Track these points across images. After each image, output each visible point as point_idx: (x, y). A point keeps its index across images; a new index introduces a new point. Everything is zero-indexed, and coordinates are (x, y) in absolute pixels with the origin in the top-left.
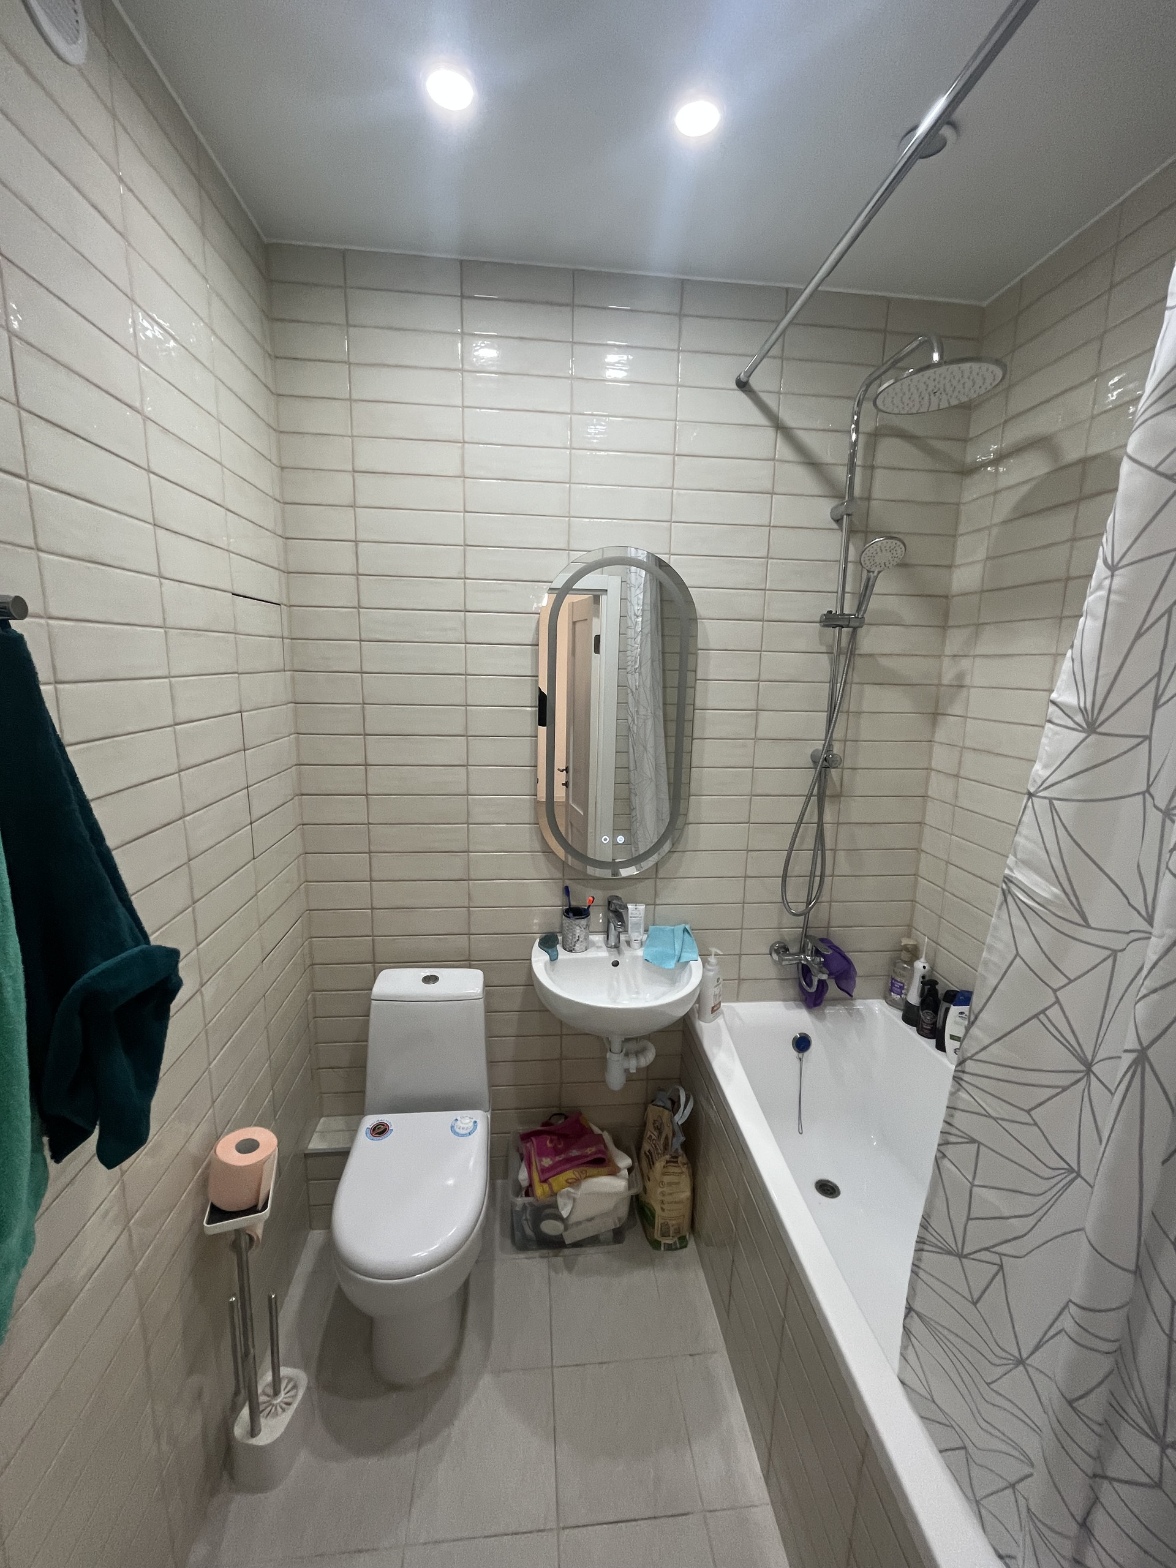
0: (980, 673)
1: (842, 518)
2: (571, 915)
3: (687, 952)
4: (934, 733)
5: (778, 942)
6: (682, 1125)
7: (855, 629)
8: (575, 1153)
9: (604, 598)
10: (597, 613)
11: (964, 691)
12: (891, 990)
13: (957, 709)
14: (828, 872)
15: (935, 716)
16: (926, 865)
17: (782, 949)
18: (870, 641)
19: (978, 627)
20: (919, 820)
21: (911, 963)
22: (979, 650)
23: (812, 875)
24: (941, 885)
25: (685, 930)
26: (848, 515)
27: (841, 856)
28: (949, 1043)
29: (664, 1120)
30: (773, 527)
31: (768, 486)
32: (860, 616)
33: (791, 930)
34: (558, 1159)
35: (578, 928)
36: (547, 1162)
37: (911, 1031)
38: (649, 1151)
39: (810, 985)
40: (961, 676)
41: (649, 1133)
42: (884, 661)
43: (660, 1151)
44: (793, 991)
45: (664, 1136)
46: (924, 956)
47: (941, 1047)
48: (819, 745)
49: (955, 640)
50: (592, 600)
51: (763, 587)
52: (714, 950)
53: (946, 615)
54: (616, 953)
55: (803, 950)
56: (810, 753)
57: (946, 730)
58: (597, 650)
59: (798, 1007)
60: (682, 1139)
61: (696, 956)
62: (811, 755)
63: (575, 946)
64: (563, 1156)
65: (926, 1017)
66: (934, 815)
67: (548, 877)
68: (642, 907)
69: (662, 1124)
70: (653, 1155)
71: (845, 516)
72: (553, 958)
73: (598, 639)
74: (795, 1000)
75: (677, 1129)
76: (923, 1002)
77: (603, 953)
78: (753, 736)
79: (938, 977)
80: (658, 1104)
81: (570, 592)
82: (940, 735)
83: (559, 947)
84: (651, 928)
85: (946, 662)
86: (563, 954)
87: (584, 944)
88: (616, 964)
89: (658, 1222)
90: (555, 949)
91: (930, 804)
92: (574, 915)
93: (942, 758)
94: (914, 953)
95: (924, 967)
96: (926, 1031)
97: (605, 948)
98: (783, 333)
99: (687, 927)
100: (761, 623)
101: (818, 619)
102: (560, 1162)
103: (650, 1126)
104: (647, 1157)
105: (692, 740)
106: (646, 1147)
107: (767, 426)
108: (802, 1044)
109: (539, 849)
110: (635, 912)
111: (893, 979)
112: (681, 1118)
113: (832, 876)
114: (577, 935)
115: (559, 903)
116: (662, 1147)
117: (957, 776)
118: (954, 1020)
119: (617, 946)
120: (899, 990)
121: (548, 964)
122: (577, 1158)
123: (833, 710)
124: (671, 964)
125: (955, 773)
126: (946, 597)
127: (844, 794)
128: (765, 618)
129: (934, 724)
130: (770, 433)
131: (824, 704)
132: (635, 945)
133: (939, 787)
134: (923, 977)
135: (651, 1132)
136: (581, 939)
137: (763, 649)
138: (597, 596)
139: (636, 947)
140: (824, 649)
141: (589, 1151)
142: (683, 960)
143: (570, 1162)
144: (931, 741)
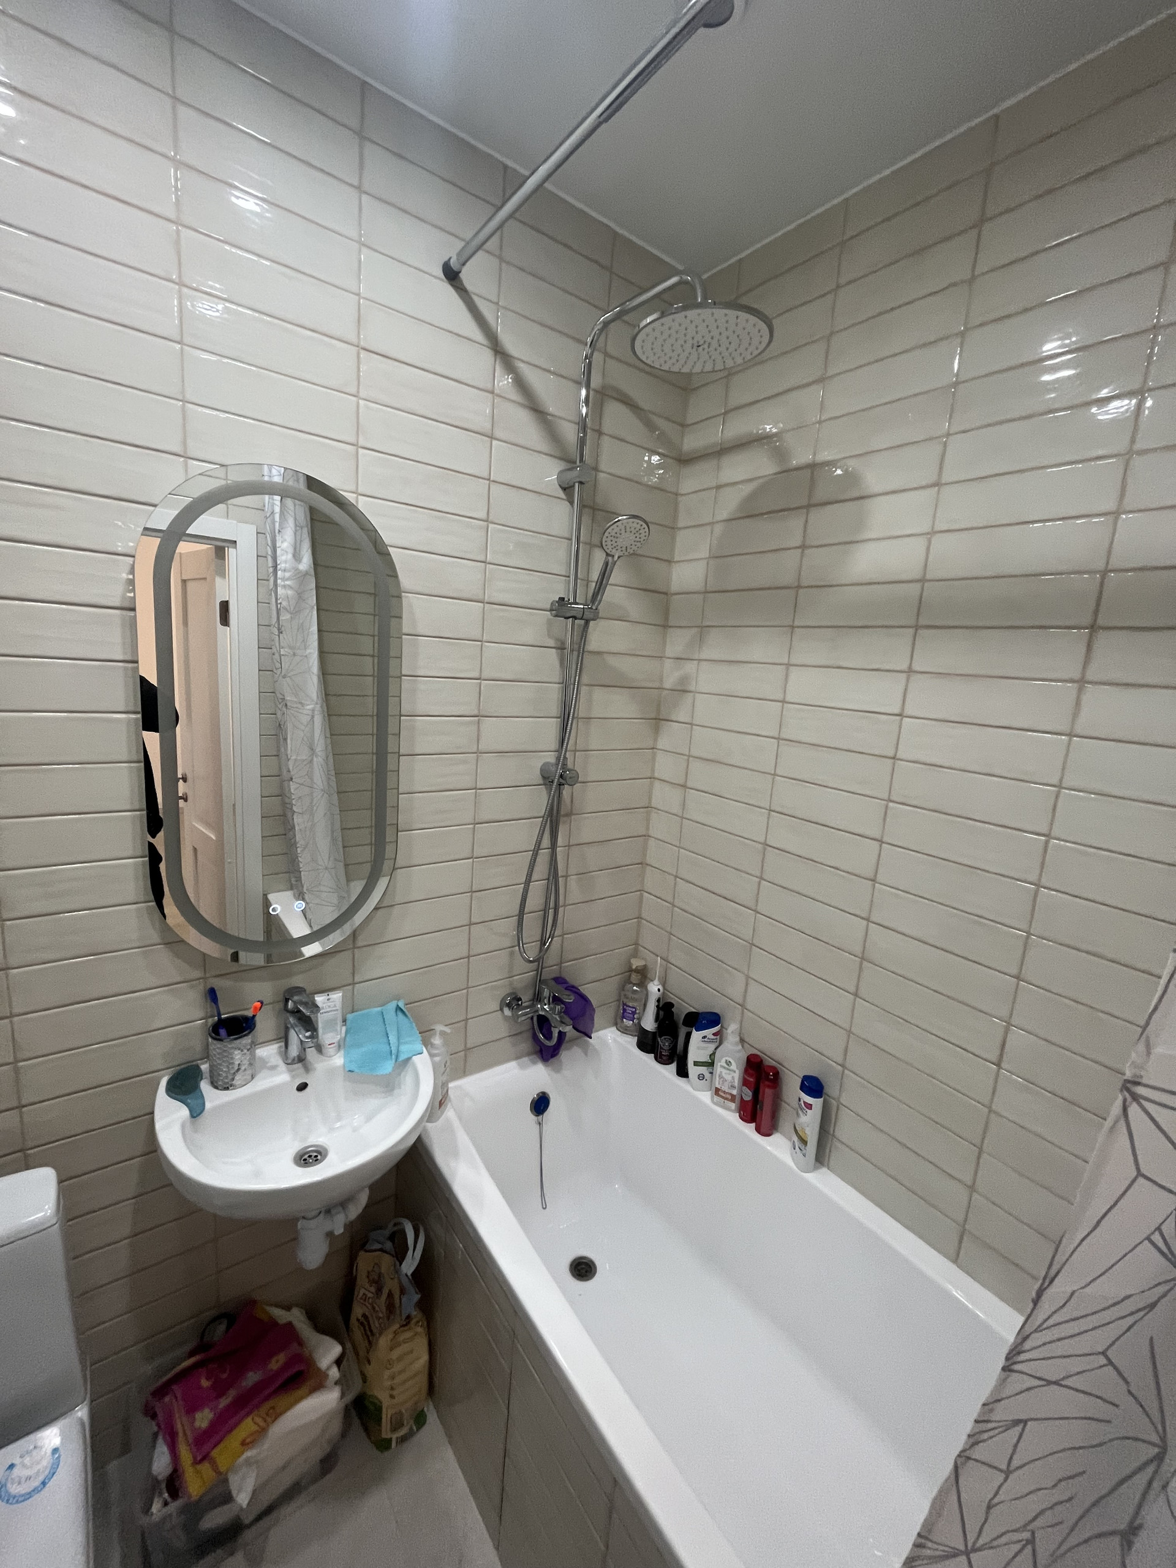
0: (707, 679)
1: (573, 486)
2: (223, 1032)
3: (406, 1043)
4: (656, 740)
5: (508, 995)
6: (413, 1274)
7: (587, 622)
8: (252, 1378)
9: (231, 553)
10: (222, 572)
11: (690, 696)
12: (623, 1017)
13: (682, 715)
14: (561, 902)
15: (657, 721)
16: (651, 880)
17: (513, 1002)
18: (600, 636)
19: (703, 630)
20: (642, 831)
21: (642, 984)
22: (706, 654)
23: (545, 911)
24: (670, 899)
25: (398, 1009)
26: (581, 483)
27: (573, 881)
28: (693, 1071)
29: (383, 1270)
30: (493, 481)
31: (486, 426)
32: (594, 608)
33: (523, 976)
34: (224, 1402)
35: (237, 1052)
36: (203, 1418)
37: (649, 1059)
38: (364, 1316)
39: (549, 1036)
40: (684, 680)
41: (362, 1291)
42: (612, 661)
43: (381, 1315)
44: (526, 1045)
45: (385, 1292)
46: (657, 978)
47: (683, 1072)
48: (551, 758)
49: (677, 642)
50: (213, 553)
51: (482, 558)
52: (439, 1028)
53: (666, 612)
54: (302, 1070)
55: (537, 998)
56: (540, 765)
57: (670, 737)
58: (225, 620)
59: (534, 1063)
60: (417, 1297)
61: (419, 1046)
62: (541, 770)
63: (233, 1079)
64: (232, 1394)
65: (664, 1043)
66: (660, 827)
67: (179, 979)
68: (337, 996)
69: (380, 1275)
70: (370, 1319)
71: (577, 485)
72: (196, 1112)
73: (225, 606)
74: (528, 1054)
75: (405, 1282)
76: (659, 1028)
77: (282, 1077)
78: (475, 750)
79: (673, 999)
80: (374, 1247)
81: (184, 538)
82: (663, 742)
83: (205, 1086)
84: (350, 1017)
85: (668, 664)
86: (212, 1097)
87: (249, 1072)
88: (302, 1087)
89: (386, 1416)
90: (198, 1091)
91: (654, 816)
92: (229, 1034)
93: (665, 766)
94: (643, 975)
95: (659, 990)
96: (664, 1058)
97: (282, 1066)
98: (501, 226)
99: (401, 1005)
100: (481, 605)
101: (548, 607)
102: (228, 1408)
103: (362, 1280)
104: (362, 1324)
105: (399, 756)
106: (358, 1311)
107: (484, 345)
108: (540, 1104)
109: (158, 940)
110: (329, 1003)
111: (624, 1004)
112: (409, 1266)
113: (565, 906)
114: (237, 1063)
115: (201, 1014)
116: (384, 1309)
117: (684, 786)
118: (698, 1045)
119: (301, 1059)
120: (631, 1016)
121: (188, 1124)
122: (258, 1388)
123: (566, 718)
124: (388, 1067)
125: (682, 782)
126: (666, 594)
127: (574, 812)
128: (486, 599)
129: (657, 730)
130: (487, 355)
131: (554, 708)
132: (331, 1050)
133: (664, 797)
134: (658, 1001)
135: (364, 1288)
136: (243, 1068)
137: (485, 638)
138: (220, 548)
139: (332, 1054)
140: (552, 643)
141: (276, 1363)
142: (402, 1057)
143: (245, 1404)
144: (653, 748)
